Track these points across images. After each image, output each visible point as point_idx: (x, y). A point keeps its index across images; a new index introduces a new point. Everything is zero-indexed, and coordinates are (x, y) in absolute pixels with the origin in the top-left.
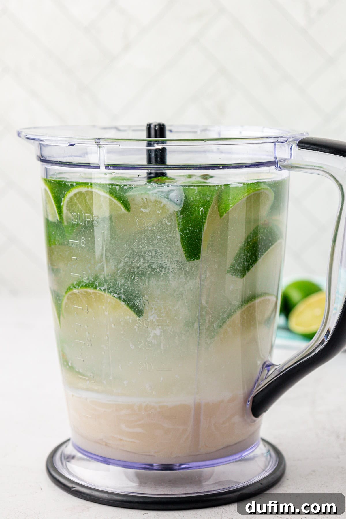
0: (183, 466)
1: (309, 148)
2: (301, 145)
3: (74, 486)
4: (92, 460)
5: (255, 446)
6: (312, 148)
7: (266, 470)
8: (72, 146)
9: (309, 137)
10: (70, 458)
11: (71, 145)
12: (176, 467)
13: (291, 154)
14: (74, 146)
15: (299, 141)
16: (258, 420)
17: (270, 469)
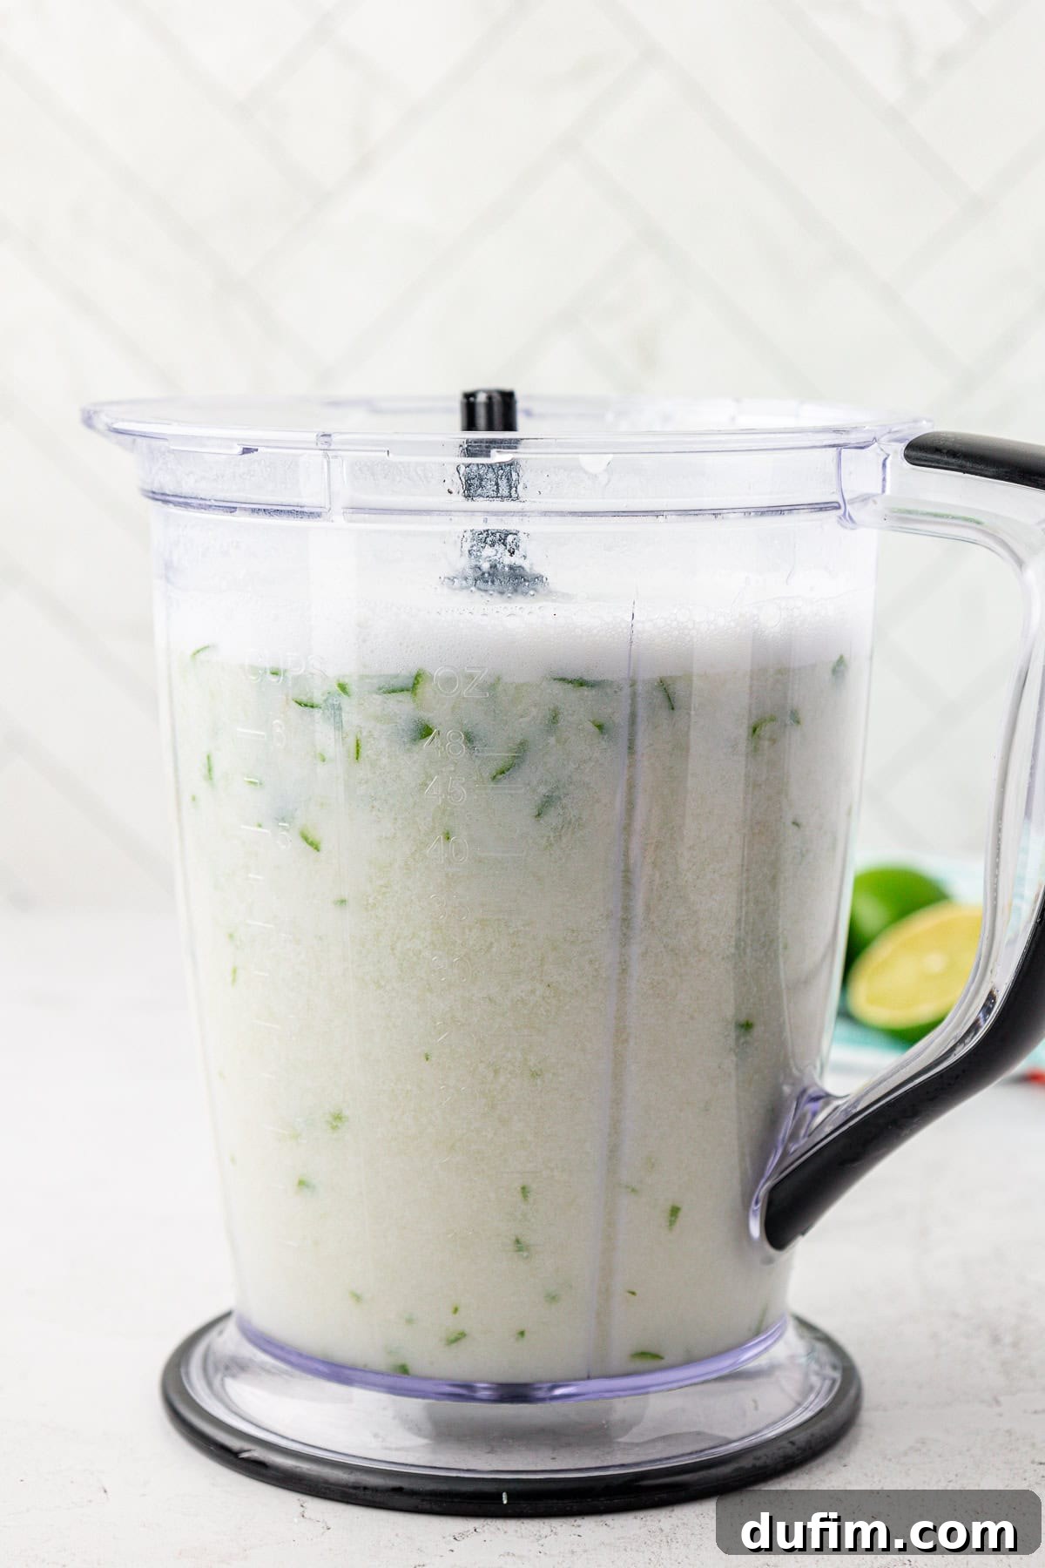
0: (558, 1392)
1: (937, 465)
2: (913, 454)
3: (246, 1445)
4: (297, 1373)
5: (774, 1332)
6: (947, 463)
7: (805, 1404)
8: (249, 455)
9: (937, 433)
10: (236, 1367)
11: (246, 451)
12: (541, 1394)
13: (884, 480)
14: (255, 452)
15: (907, 442)
16: (782, 1256)
17: (816, 1401)
